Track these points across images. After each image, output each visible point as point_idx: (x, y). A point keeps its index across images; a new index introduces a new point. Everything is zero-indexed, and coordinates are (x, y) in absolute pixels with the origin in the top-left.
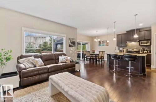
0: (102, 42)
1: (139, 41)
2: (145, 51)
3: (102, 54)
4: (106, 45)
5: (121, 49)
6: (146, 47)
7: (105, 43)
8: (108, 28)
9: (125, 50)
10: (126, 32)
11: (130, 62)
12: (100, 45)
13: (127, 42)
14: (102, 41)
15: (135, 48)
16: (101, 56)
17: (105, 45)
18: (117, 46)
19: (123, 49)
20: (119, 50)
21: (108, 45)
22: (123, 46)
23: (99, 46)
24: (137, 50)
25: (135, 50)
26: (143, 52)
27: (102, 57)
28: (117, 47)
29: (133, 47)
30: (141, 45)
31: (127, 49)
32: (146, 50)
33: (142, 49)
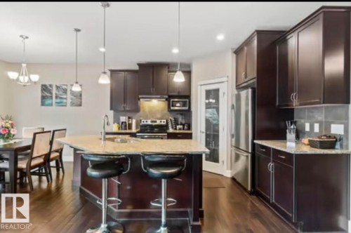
0: (54, 91)
1: (167, 97)
2: (178, 124)
3: (51, 143)
4: (72, 104)
5: (123, 119)
6: (182, 114)
7: (69, 96)
8: (78, 30)
9: (134, 122)
10: (137, 68)
11: (164, 182)
12: (48, 102)
13: (139, 99)
14: (58, 87)
15: (159, 116)
16: (46, 151)
17: (69, 101)
18: (111, 109)
19: (129, 118)
20: (118, 123)
21: (80, 105)
22: (128, 109)
23: (43, 104)
24: (162, 123)
25: (158, 122)
26: (176, 129)
27: (53, 155)
28: (112, 112)
29: (152, 113)
30: (172, 108)
31: (139, 119)
32: (181, 124)
33: (173, 119)
